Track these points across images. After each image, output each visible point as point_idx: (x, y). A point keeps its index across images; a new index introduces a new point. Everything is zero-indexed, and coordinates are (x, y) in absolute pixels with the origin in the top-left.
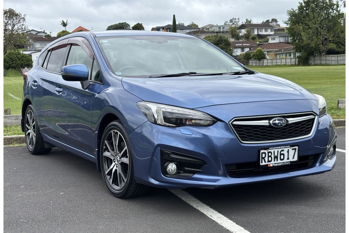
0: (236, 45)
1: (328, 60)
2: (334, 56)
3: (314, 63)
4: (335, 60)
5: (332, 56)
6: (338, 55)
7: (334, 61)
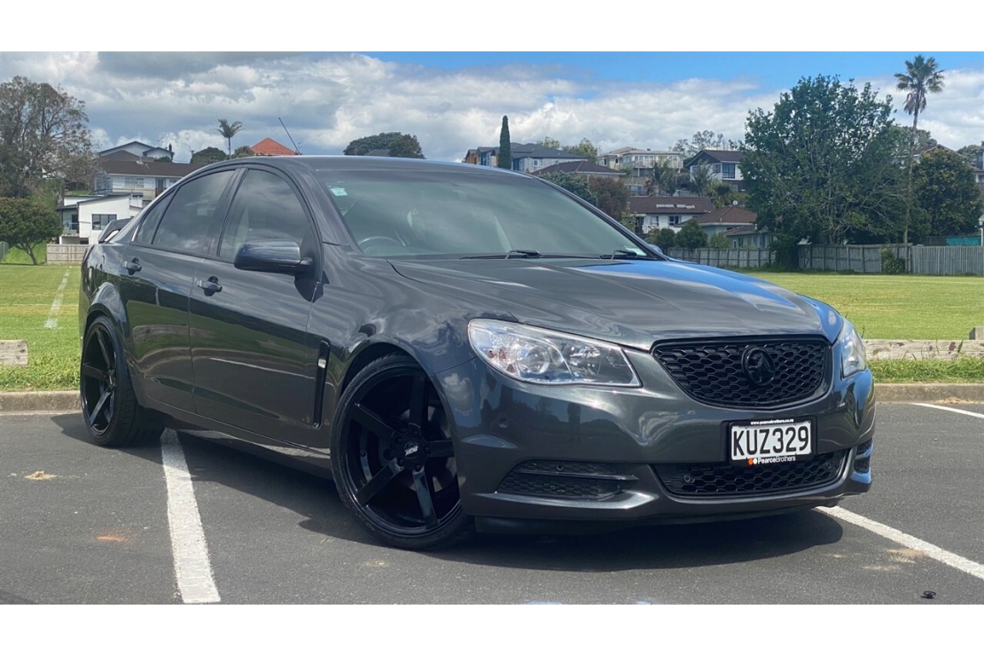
0: (658, 206)
1: (843, 259)
2: (856, 248)
3: (811, 264)
4: (860, 260)
5: (853, 248)
6: (866, 246)
7: (857, 262)
